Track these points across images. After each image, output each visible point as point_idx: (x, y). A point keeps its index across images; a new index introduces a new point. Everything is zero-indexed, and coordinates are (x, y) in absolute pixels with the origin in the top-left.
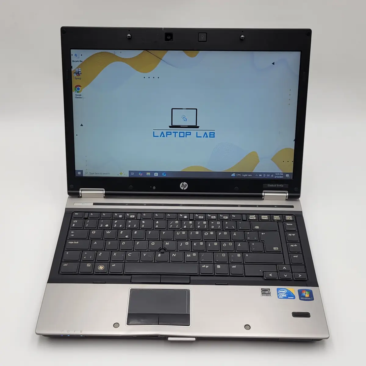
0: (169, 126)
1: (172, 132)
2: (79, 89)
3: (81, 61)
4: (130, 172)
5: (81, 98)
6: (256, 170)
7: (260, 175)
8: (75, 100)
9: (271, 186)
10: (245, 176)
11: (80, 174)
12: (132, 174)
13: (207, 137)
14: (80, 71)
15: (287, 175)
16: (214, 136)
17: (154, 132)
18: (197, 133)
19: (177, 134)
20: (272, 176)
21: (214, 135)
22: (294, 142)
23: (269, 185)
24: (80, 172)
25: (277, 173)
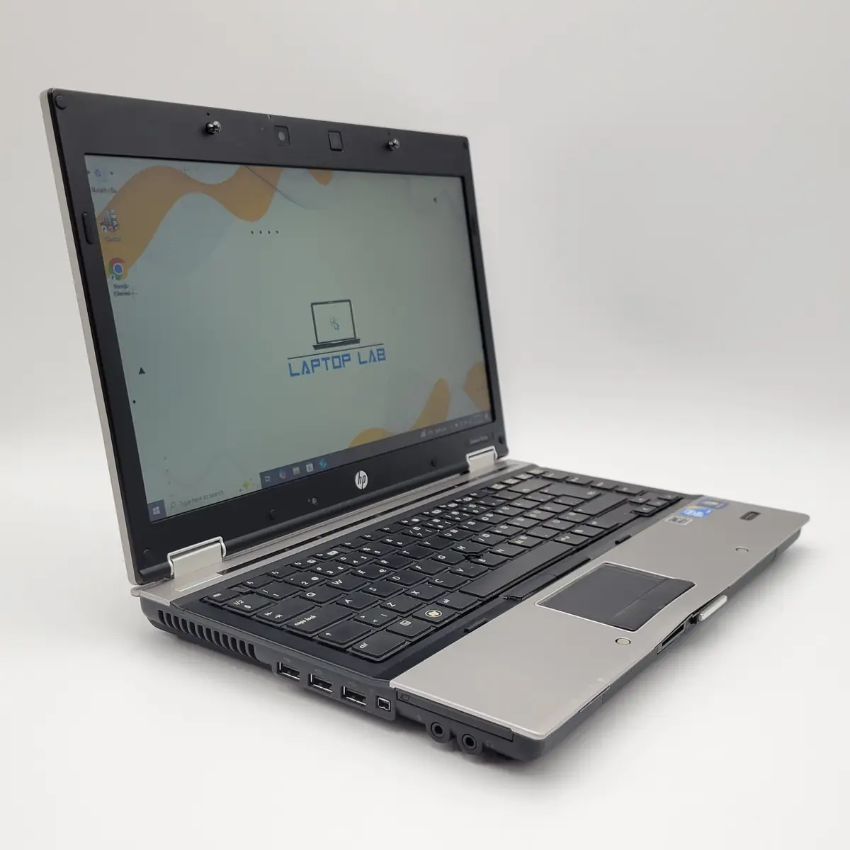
0: (314, 346)
1: (320, 361)
2: (119, 269)
3: (112, 190)
4: (262, 475)
5: (127, 294)
6: (450, 417)
9: (474, 442)
10: (438, 431)
11: (158, 512)
13: (375, 360)
14: (114, 217)
15: (486, 416)
16: (384, 356)
17: (290, 365)
18: (359, 354)
20: (470, 421)
21: (383, 354)
23: (471, 441)
24: (158, 508)
25: (475, 414)
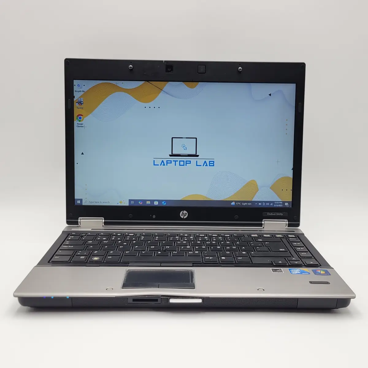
0: (170, 155)
1: (172, 161)
2: (80, 118)
3: (83, 91)
4: (130, 201)
5: (82, 127)
7: (260, 204)
8: (76, 129)
9: (270, 214)
10: (245, 204)
11: (80, 203)
12: (132, 202)
13: (207, 165)
14: (82, 100)
15: (286, 204)
16: (214, 165)
17: (154, 161)
18: (197, 161)
20: (272, 204)
22: (292, 170)
23: (269, 214)
24: (80, 201)
25: (277, 201)
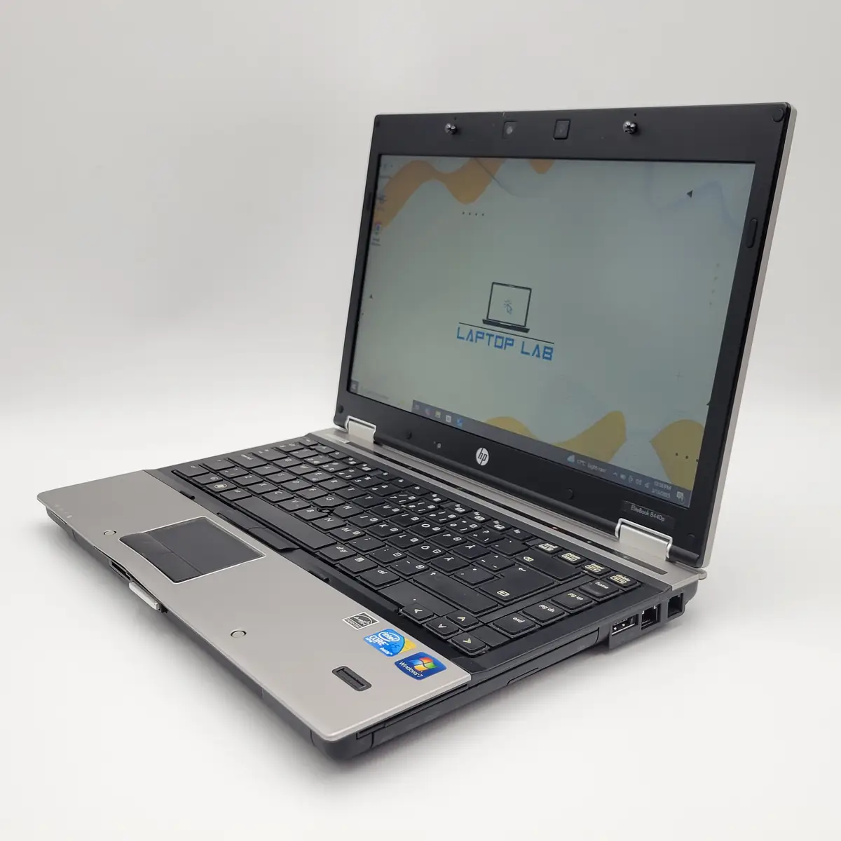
0: (483, 320)
1: (485, 335)
2: (379, 228)
3: (389, 177)
4: (415, 402)
5: (378, 245)
7: (623, 477)
10: (594, 467)
11: (355, 388)
12: (417, 407)
13: (539, 356)
15: (680, 495)
16: (551, 356)
17: (459, 328)
18: (523, 343)
19: (493, 339)
20: (647, 485)
21: (550, 354)
22: (708, 406)
24: (355, 385)
25: (660, 481)
